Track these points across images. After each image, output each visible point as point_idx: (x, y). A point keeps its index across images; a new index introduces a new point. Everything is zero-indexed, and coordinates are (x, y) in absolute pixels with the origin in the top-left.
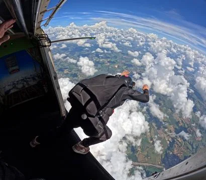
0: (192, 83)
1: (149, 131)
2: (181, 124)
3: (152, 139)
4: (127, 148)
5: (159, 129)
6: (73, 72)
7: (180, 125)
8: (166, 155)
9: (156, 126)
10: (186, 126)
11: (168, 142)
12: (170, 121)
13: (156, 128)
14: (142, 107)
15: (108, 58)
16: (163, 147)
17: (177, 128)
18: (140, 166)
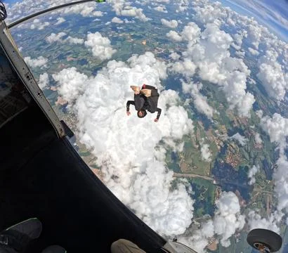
0: (255, 71)
1: (193, 131)
2: (236, 125)
3: (198, 143)
4: (166, 154)
5: (207, 129)
6: (80, 57)
7: (234, 126)
8: (217, 163)
9: (203, 125)
10: (243, 128)
11: (219, 147)
12: (221, 119)
13: (203, 128)
14: (184, 100)
15: (132, 30)
16: (212, 153)
17: (231, 129)
18: (183, 178)
